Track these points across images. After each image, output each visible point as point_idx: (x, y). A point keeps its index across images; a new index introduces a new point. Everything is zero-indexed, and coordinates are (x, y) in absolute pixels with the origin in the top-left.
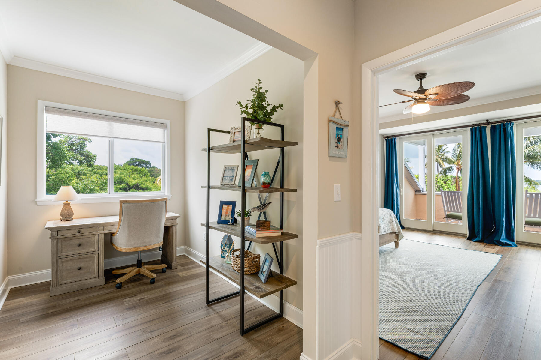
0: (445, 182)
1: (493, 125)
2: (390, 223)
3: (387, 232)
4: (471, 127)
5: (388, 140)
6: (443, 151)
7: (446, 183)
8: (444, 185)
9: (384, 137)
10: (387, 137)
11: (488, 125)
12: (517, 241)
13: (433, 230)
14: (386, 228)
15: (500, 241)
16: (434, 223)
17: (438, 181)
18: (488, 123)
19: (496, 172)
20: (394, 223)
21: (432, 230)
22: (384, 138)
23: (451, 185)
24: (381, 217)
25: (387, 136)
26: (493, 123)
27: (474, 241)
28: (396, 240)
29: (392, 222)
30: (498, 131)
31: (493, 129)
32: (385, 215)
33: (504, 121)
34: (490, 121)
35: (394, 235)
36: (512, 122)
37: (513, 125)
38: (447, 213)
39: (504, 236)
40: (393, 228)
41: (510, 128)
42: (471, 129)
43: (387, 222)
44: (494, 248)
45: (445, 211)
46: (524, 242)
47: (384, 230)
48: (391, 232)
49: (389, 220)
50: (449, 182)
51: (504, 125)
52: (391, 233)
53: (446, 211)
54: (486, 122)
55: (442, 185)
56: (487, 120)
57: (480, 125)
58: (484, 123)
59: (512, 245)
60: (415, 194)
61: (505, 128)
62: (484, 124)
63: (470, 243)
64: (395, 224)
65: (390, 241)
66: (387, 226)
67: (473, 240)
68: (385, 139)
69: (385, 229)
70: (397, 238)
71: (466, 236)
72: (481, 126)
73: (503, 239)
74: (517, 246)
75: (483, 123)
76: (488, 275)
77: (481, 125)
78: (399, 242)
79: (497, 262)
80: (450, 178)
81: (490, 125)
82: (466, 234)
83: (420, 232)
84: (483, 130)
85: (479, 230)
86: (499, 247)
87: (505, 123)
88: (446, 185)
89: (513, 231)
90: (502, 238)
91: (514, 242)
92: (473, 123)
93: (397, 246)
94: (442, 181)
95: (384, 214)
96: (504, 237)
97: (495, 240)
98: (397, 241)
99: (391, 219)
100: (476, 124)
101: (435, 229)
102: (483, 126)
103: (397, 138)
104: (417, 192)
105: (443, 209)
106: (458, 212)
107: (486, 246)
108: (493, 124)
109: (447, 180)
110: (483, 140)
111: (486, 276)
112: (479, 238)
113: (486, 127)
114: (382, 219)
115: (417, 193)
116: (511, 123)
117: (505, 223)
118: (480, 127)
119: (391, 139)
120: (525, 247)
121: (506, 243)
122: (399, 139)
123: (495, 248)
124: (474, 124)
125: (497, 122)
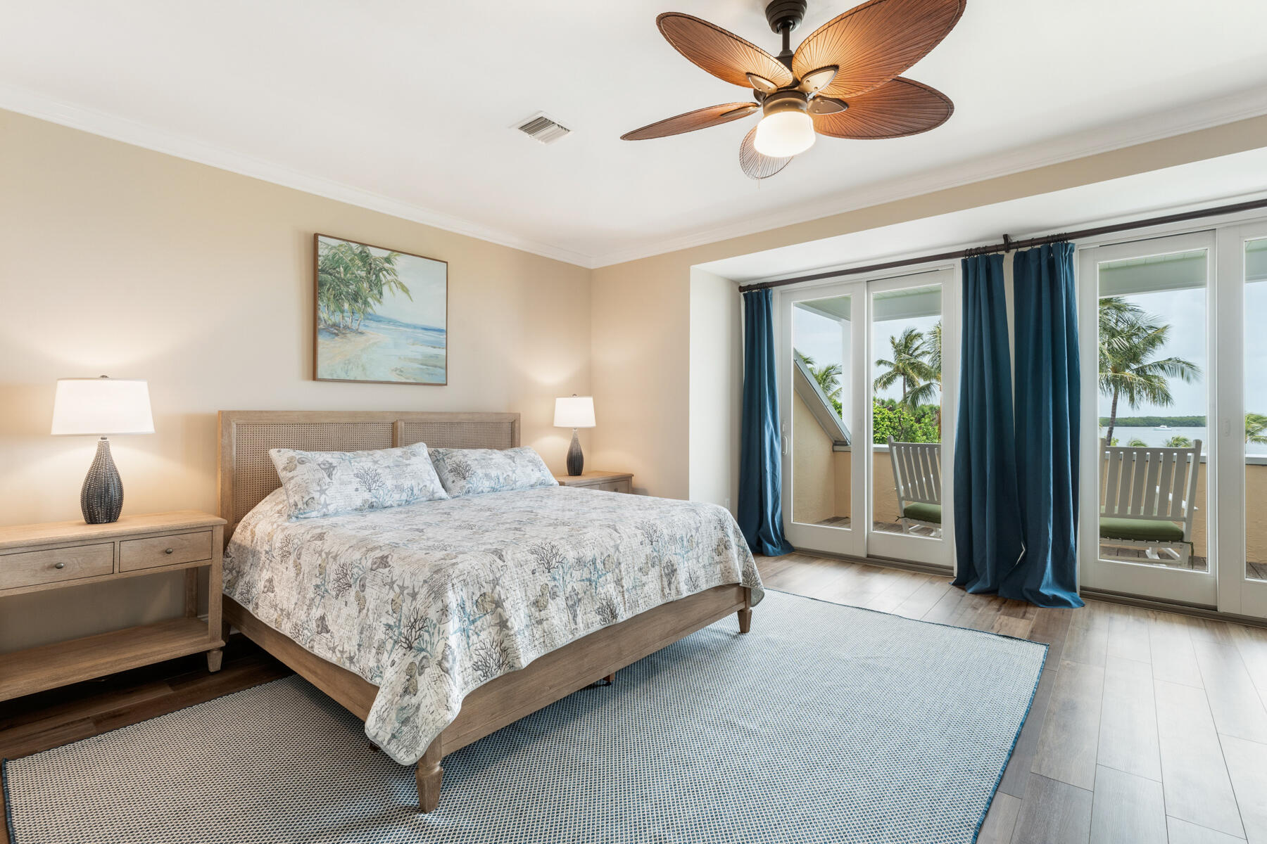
0: (918, 421)
1: (1020, 250)
2: (719, 554)
3: (704, 587)
4: (964, 258)
5: (749, 298)
6: (914, 351)
7: (920, 423)
8: (917, 425)
9: (741, 289)
10: (749, 288)
11: (1007, 251)
12: (1082, 588)
13: (868, 556)
14: (701, 573)
15: (1041, 590)
16: (870, 535)
17: (904, 419)
18: (1008, 244)
19: (1030, 387)
20: (734, 551)
21: (864, 555)
22: (741, 291)
23: (930, 427)
24: (682, 539)
25: (749, 286)
26: (1021, 244)
27: (970, 591)
28: (742, 606)
29: (726, 548)
30: (1033, 267)
31: (1020, 260)
32: (697, 529)
33: (1049, 239)
34: (1014, 240)
35: (735, 589)
36: (1069, 241)
37: (1072, 250)
38: (905, 505)
39: (1050, 576)
40: (727, 571)
41: (1066, 258)
42: (965, 263)
43: (708, 553)
44: (1023, 617)
45: (901, 499)
46: (1101, 591)
47: (692, 580)
48: (720, 584)
49: (714, 544)
50: (927, 421)
51: (1050, 250)
52: (720, 586)
53: (903, 499)
54: (1002, 242)
55: (912, 426)
56: (1006, 237)
57: (986, 252)
58: (997, 246)
59: (1072, 602)
60: (834, 451)
61: (1053, 259)
62: (997, 248)
63: (960, 597)
64: (736, 556)
65: (716, 615)
66: (704, 566)
67: (969, 588)
68: (742, 294)
69: (698, 577)
70: (745, 600)
71: (952, 574)
72: (991, 254)
73: (1048, 586)
74: (1083, 606)
75: (994, 244)
76: (1011, 754)
77: (989, 252)
78: (751, 613)
79: (1036, 676)
80: (929, 411)
81: (1013, 252)
82: (952, 568)
83: (832, 563)
84: (994, 265)
85: (985, 557)
86: (1038, 610)
87: (1052, 244)
88: (920, 428)
89: (1074, 560)
90: (1044, 583)
91: (1076, 592)
92: (969, 247)
93: (744, 626)
94: (912, 418)
95: (693, 525)
96: (1050, 580)
97: (1027, 590)
98: (746, 608)
99: (721, 540)
100: (977, 249)
101: (871, 553)
102: (995, 253)
103: (776, 292)
104: (838, 445)
105: (896, 493)
106: (932, 501)
107: (1003, 610)
108: (1020, 247)
109: (923, 416)
110: (996, 294)
111: (1005, 756)
112: (985, 581)
113: (1003, 256)
114: (685, 543)
115: (837, 448)
116: (1067, 244)
117: (1051, 539)
118: (988, 258)
119: (758, 293)
120: (1104, 605)
121: (1055, 596)
122: (782, 293)
123: (1027, 615)
124: (971, 250)
125: (1032, 242)
